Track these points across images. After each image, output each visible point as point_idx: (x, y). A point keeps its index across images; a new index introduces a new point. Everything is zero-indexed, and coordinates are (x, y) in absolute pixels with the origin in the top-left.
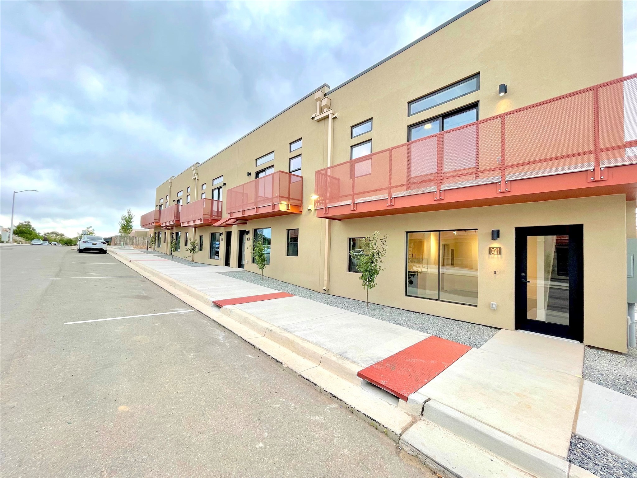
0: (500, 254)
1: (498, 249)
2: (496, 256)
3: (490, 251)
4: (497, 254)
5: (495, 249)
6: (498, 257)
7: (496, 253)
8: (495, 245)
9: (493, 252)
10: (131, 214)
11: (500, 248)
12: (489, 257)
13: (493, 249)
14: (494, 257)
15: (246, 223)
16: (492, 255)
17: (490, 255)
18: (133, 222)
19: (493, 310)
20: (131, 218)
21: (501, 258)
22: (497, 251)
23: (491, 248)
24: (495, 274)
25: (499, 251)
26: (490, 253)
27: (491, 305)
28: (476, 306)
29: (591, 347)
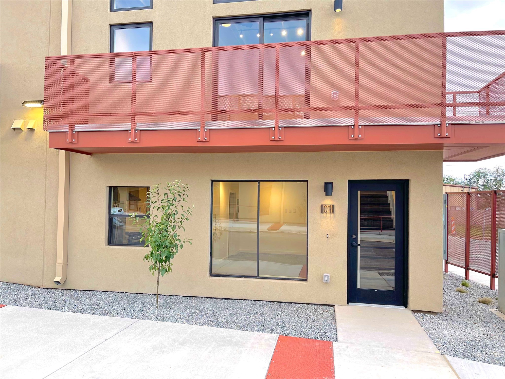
0: (333, 212)
1: (331, 207)
2: (328, 215)
3: (323, 209)
4: (330, 213)
5: (328, 206)
6: (330, 216)
7: (328, 211)
8: (328, 201)
9: (325, 211)
11: (333, 205)
13: (326, 207)
17: (322, 214)
19: (326, 283)
21: (334, 217)
22: (330, 209)
23: (324, 206)
24: (328, 237)
25: (332, 209)
26: (322, 212)
27: (322, 277)
28: (306, 280)
29: (415, 311)
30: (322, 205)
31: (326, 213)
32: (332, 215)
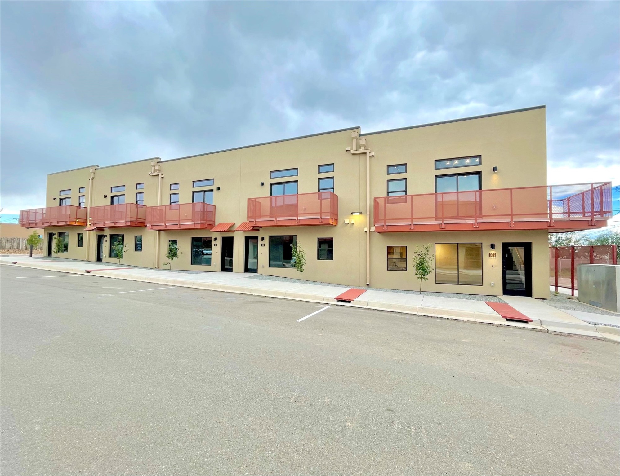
2: (493, 258)
3: (490, 255)
4: (494, 257)
7: (493, 256)
8: (493, 252)
11: (495, 254)
12: (489, 258)
13: (492, 254)
14: (492, 258)
15: (258, 230)
19: (493, 286)
21: (496, 259)
24: (493, 267)
25: (495, 255)
26: (490, 256)
27: (491, 284)
28: (482, 285)
29: (536, 298)
30: (490, 253)
31: (492, 257)
32: (495, 257)
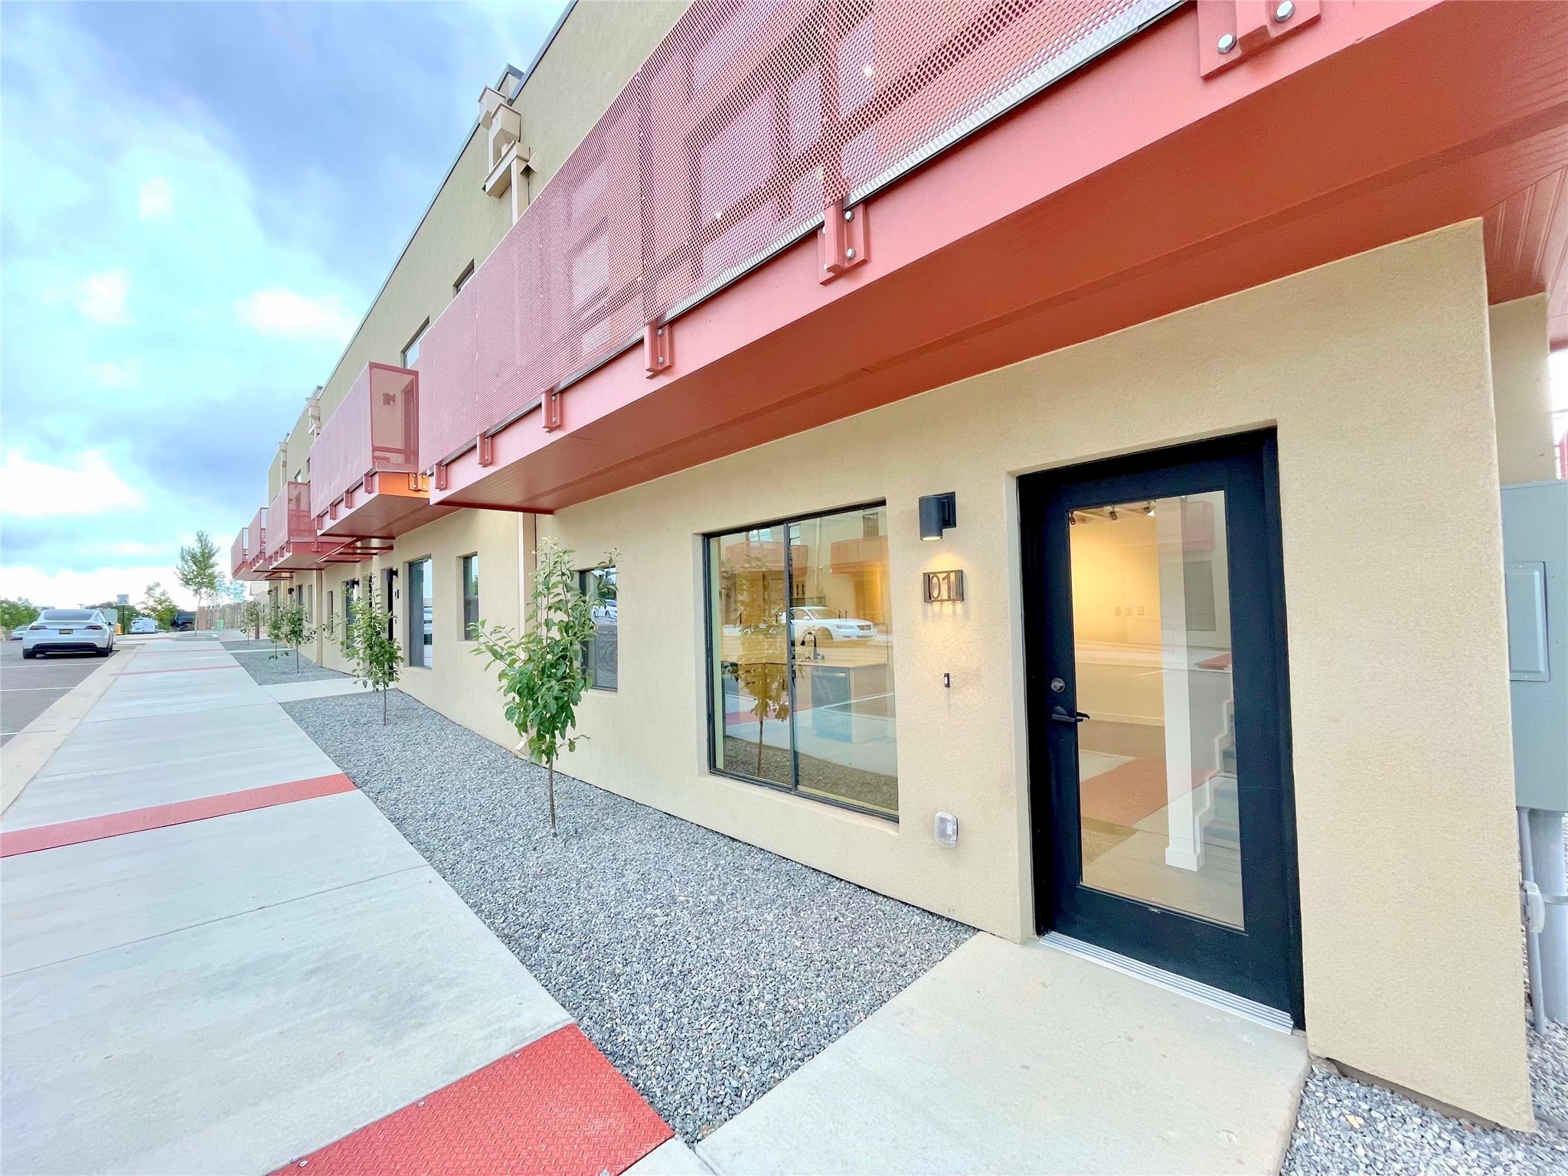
0: (960, 597)
1: (952, 577)
2: (948, 607)
3: (928, 588)
4: (951, 599)
5: (941, 576)
6: (954, 613)
7: (945, 594)
8: (942, 560)
9: (937, 594)
10: (209, 545)
11: (960, 574)
12: (924, 614)
13: (936, 579)
14: (940, 615)
15: (391, 548)
16: (936, 606)
17: (929, 606)
18: (217, 564)
19: (946, 845)
20: (210, 556)
21: (966, 614)
22: (950, 588)
23: (930, 576)
24: (948, 685)
25: (957, 585)
26: (928, 599)
30: (925, 575)
31: (938, 599)
32: (958, 606)
